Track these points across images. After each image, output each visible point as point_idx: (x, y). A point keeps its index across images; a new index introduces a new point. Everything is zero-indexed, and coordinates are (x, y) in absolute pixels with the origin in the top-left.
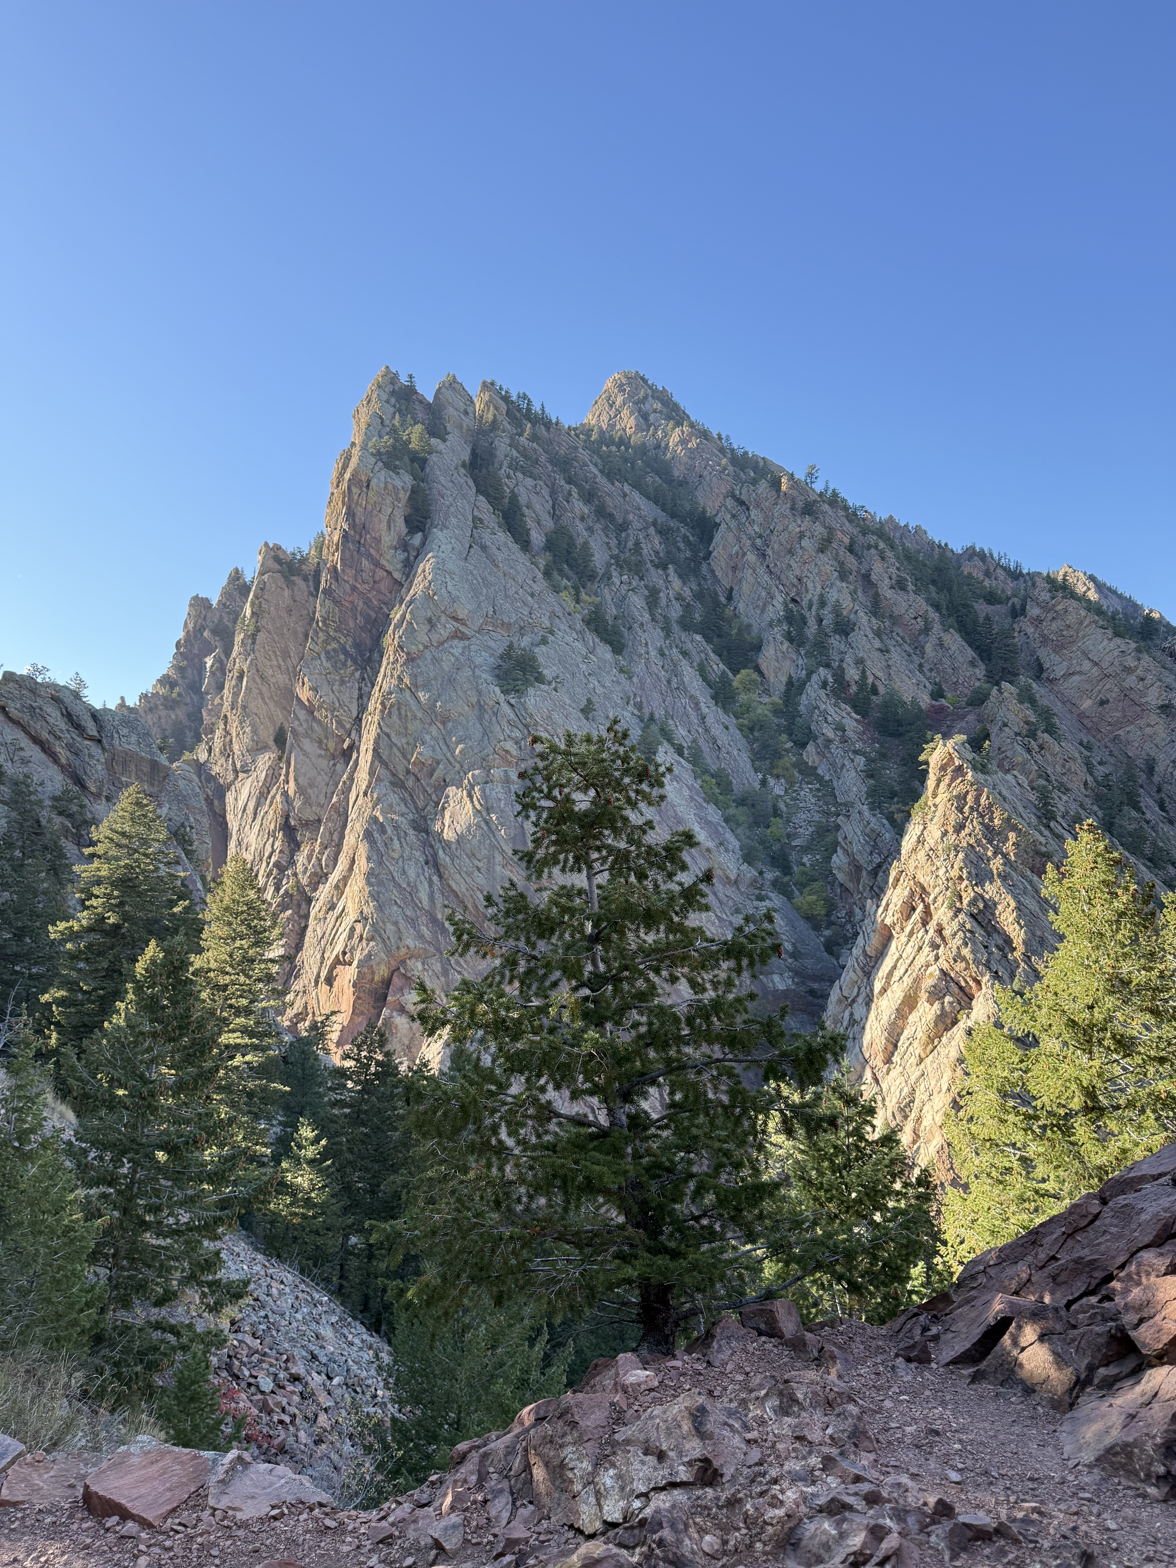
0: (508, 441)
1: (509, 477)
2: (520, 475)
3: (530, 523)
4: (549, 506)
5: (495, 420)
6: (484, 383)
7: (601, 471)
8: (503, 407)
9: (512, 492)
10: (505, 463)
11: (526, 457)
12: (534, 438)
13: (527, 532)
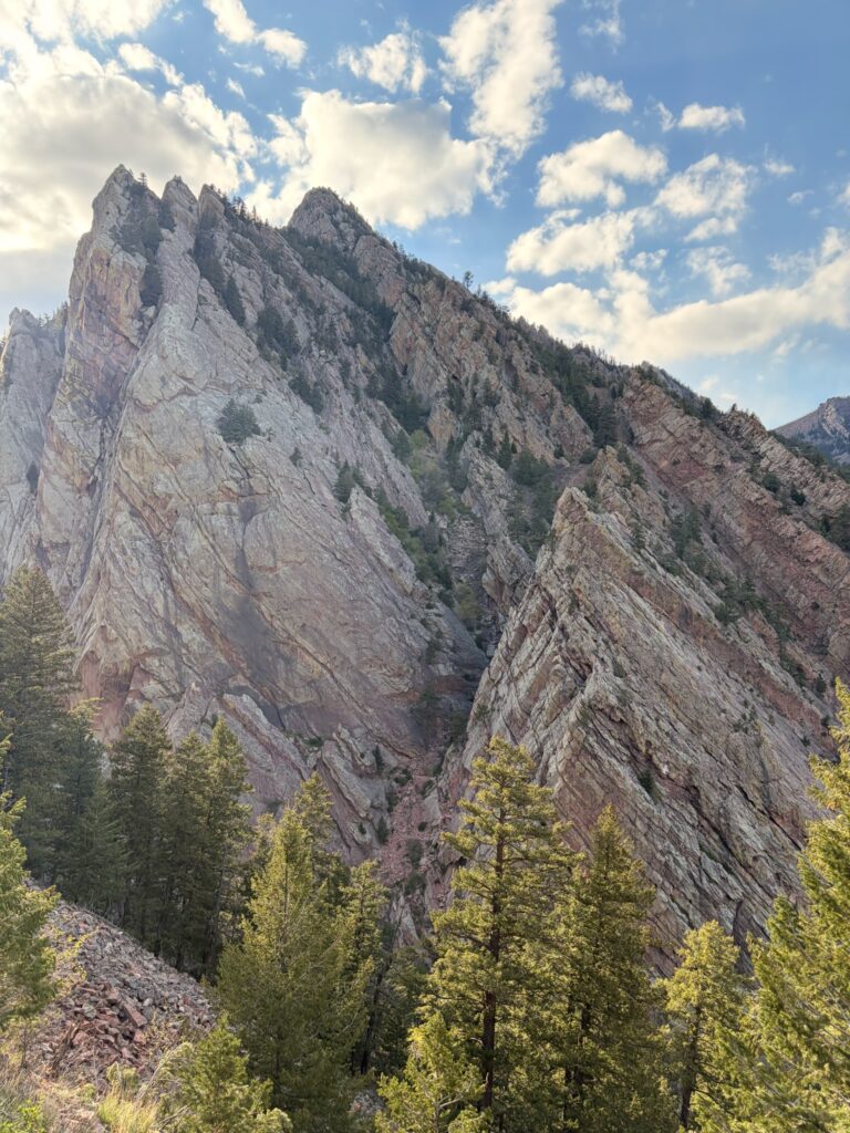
0: (226, 236)
1: (227, 265)
2: (235, 263)
3: (245, 304)
4: (260, 291)
5: (214, 218)
6: (205, 186)
7: (303, 266)
8: (221, 208)
9: (231, 277)
10: (224, 254)
11: (242, 250)
12: (248, 235)
13: (243, 310)
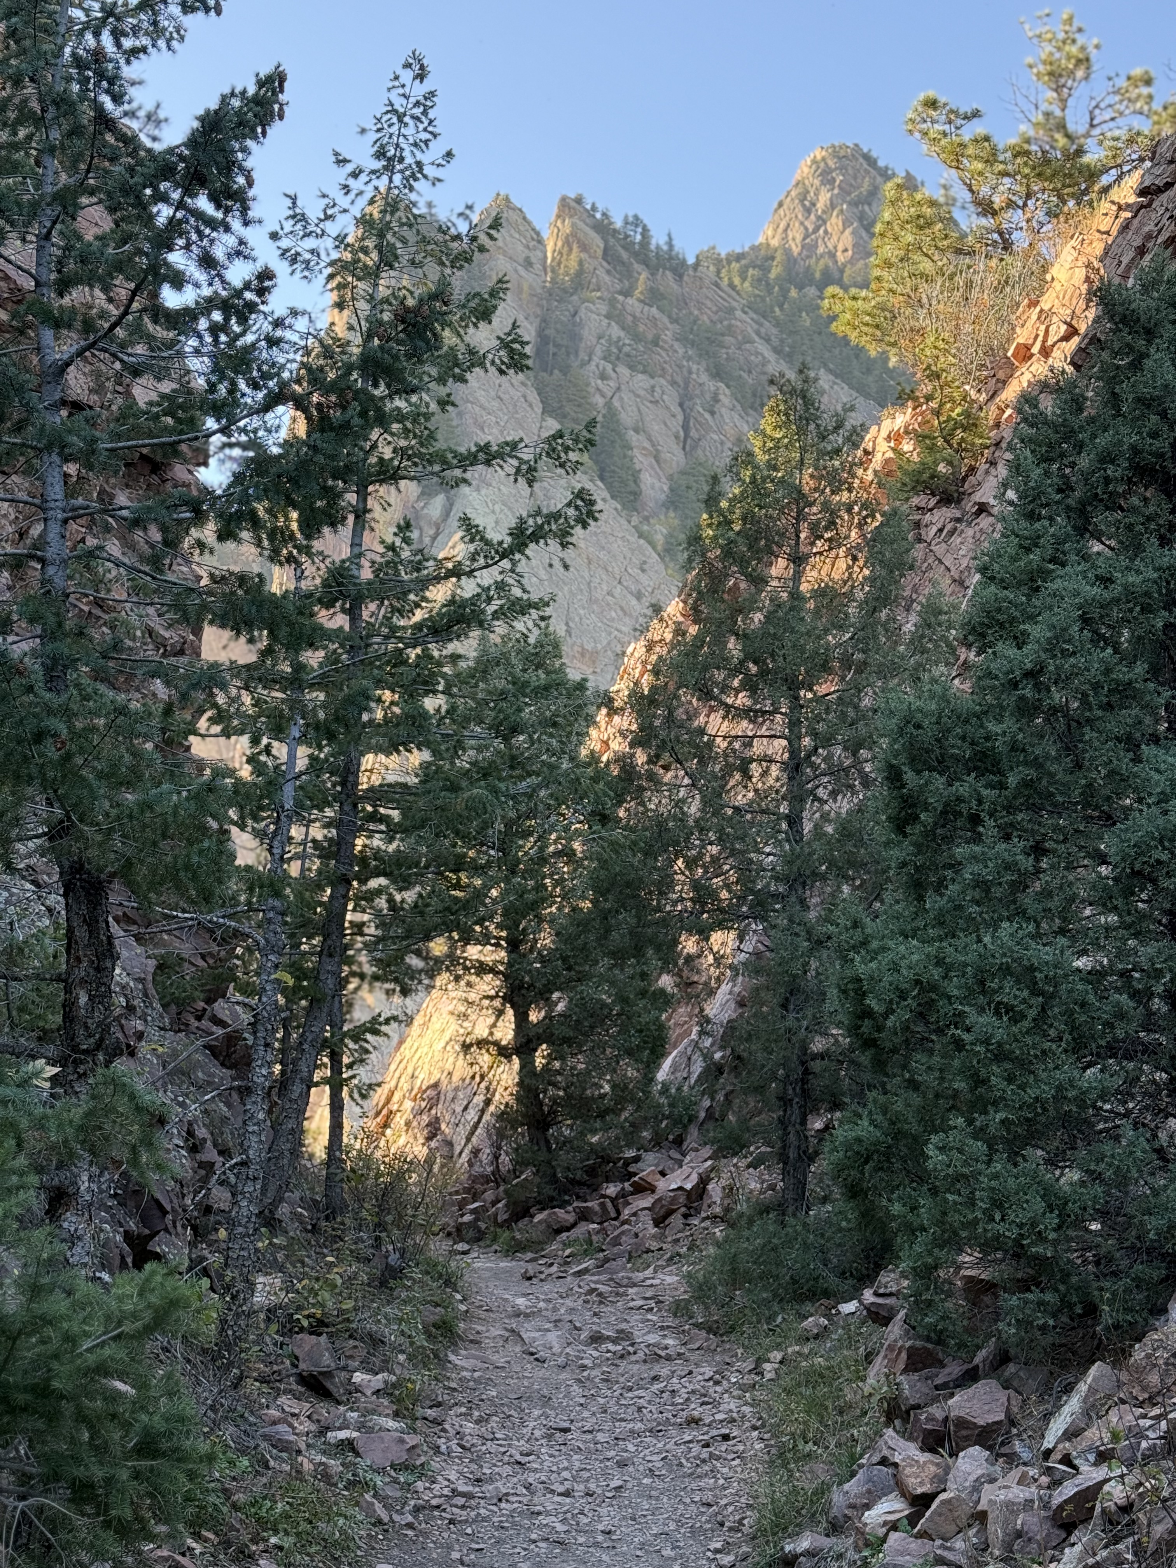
0: (603, 308)
1: (603, 377)
2: (623, 370)
3: (641, 460)
4: (676, 425)
5: (580, 272)
6: (564, 200)
7: (777, 351)
8: (597, 242)
9: (609, 405)
10: (599, 351)
11: (637, 337)
12: (654, 297)
13: (636, 476)
